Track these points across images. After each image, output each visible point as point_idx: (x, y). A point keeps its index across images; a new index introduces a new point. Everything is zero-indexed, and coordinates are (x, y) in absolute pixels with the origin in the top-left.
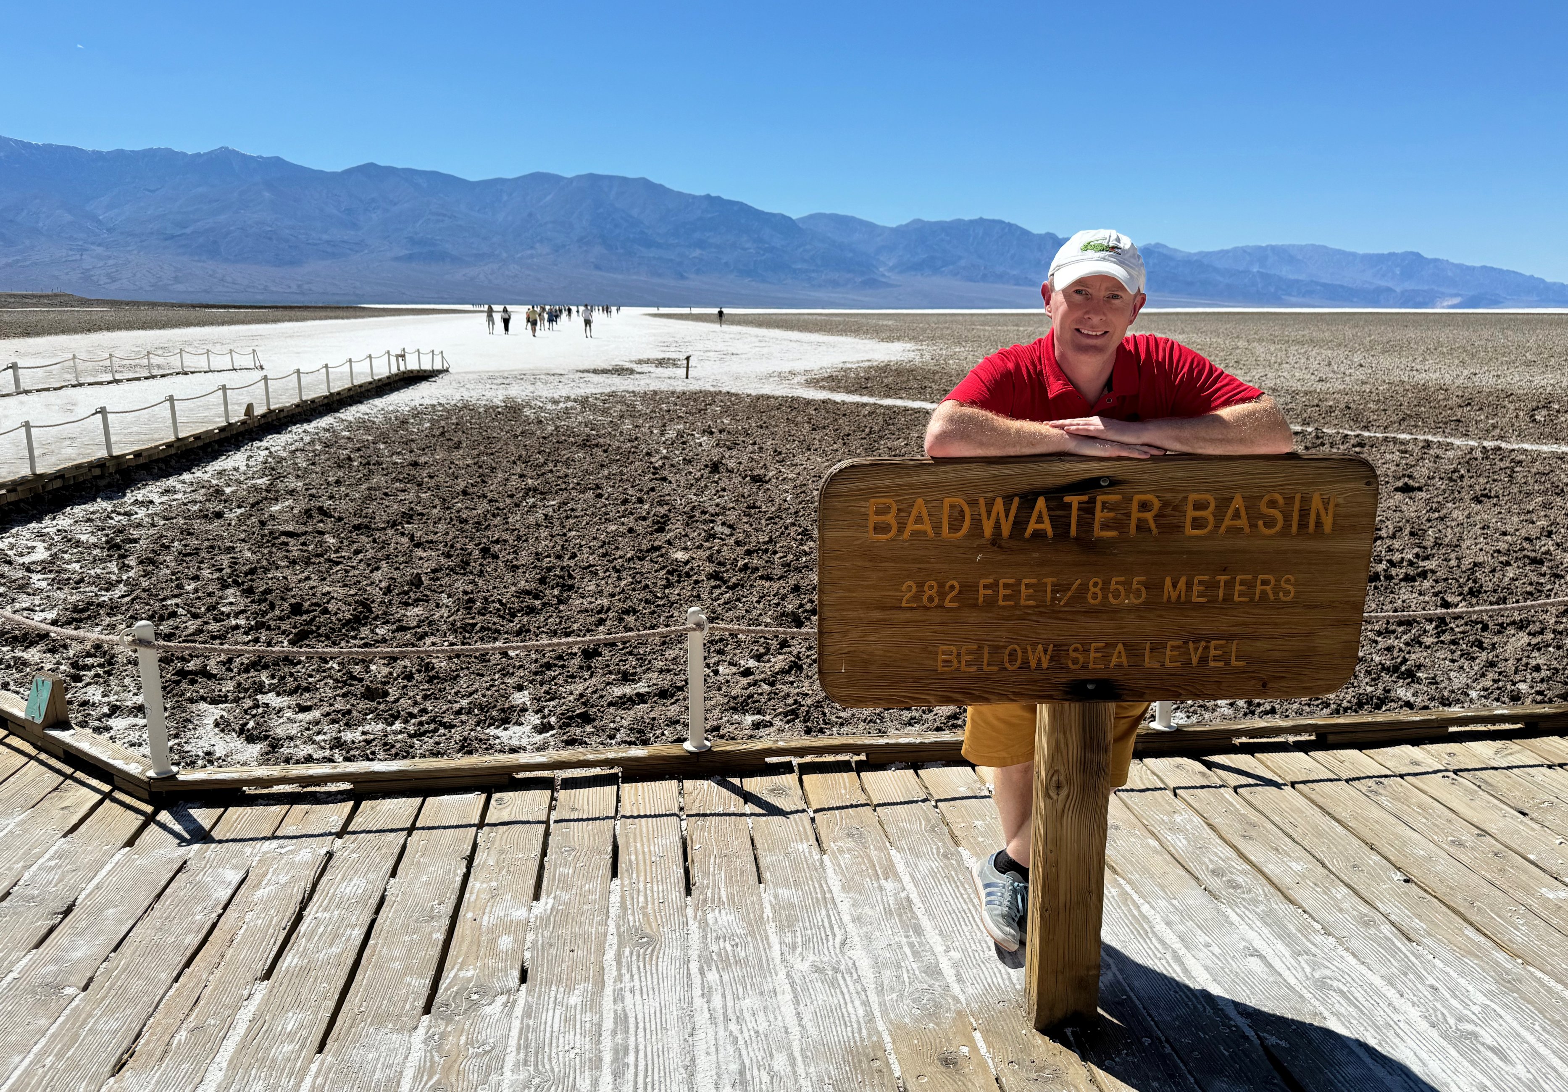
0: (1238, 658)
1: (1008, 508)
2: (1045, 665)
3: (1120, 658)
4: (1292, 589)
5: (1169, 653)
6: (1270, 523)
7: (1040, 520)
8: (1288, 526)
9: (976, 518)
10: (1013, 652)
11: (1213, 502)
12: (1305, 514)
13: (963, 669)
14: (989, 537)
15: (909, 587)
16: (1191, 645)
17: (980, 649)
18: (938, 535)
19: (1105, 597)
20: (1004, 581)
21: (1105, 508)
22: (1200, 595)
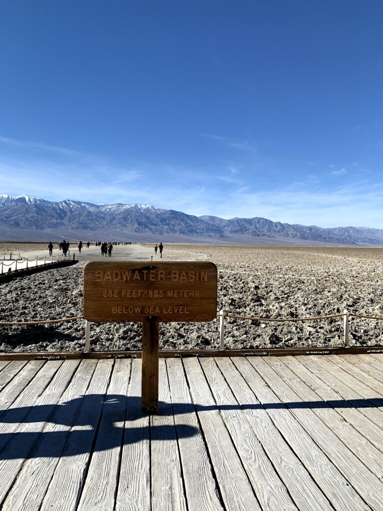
0: (187, 311)
1: (129, 273)
2: (139, 312)
3: (157, 310)
4: (198, 294)
5: (170, 310)
6: (192, 278)
7: (137, 276)
8: (196, 279)
9: (121, 275)
10: (131, 308)
11: (177, 272)
12: (200, 276)
13: (119, 312)
14: (125, 280)
15: (105, 292)
16: (175, 308)
17: (123, 307)
18: (112, 279)
19: (153, 295)
20: (128, 291)
21: (152, 274)
22: (177, 295)
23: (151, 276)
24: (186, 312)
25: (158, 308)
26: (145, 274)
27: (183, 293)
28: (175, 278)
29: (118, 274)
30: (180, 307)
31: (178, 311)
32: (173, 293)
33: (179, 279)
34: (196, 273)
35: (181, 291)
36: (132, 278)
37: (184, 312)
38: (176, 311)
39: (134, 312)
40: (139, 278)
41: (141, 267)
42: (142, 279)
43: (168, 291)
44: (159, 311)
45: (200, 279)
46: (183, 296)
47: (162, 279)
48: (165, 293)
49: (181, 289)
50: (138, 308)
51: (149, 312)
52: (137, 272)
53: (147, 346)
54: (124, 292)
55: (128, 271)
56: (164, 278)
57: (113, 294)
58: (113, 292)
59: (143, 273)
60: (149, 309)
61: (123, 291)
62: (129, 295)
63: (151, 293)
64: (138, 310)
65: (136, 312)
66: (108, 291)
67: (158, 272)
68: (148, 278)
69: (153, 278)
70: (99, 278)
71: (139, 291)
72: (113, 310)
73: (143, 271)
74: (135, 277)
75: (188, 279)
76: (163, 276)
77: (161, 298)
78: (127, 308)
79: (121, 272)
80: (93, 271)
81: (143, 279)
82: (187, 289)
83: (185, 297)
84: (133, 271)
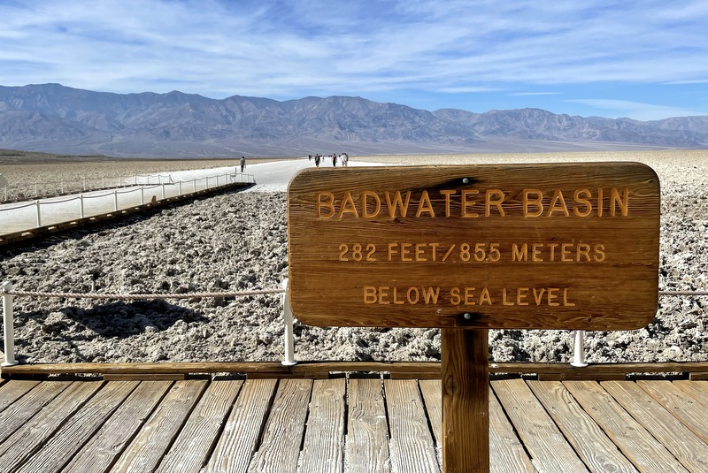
0: (569, 301)
1: (404, 198)
2: (435, 301)
3: (486, 298)
4: (603, 254)
5: (520, 297)
6: (583, 209)
7: (425, 205)
8: (595, 211)
9: (384, 204)
10: (413, 292)
11: (541, 194)
12: (607, 202)
13: (381, 302)
14: (393, 217)
15: (344, 248)
16: (535, 291)
17: (391, 289)
18: (360, 215)
19: (472, 257)
20: (404, 245)
21: (468, 198)
22: (538, 256)
23: (466, 204)
24: (567, 304)
25: (487, 292)
26: (448, 200)
27: (558, 250)
28: (533, 209)
29: (374, 200)
30: (550, 290)
31: (544, 301)
32: (530, 251)
33: (546, 210)
34: (595, 195)
35: (553, 246)
36: (413, 209)
37: (562, 304)
38: (538, 301)
39: (422, 301)
40: (431, 210)
41: (438, 180)
42: (441, 214)
43: (515, 247)
44: (489, 300)
45: (607, 210)
46: (558, 258)
47: (494, 212)
48: (505, 250)
49: (553, 240)
50: (431, 289)
51: (462, 303)
52: (426, 195)
53: (457, 392)
54: (393, 248)
55: (403, 192)
56: (501, 209)
57: (365, 253)
58: (364, 247)
59: (444, 197)
60: (462, 293)
61: (391, 245)
62: (407, 256)
63: (467, 252)
64: (431, 296)
65: (427, 301)
66: (351, 247)
67: (483, 192)
68: (457, 210)
69: (469, 210)
70: (327, 211)
71: (434, 245)
72: (366, 294)
73: (442, 192)
74: (421, 210)
75: (571, 210)
76: (498, 204)
77: (493, 265)
78: (401, 290)
79: (383, 197)
80: (312, 194)
81: (444, 214)
82: (569, 242)
83: (565, 264)
84: (416, 192)
